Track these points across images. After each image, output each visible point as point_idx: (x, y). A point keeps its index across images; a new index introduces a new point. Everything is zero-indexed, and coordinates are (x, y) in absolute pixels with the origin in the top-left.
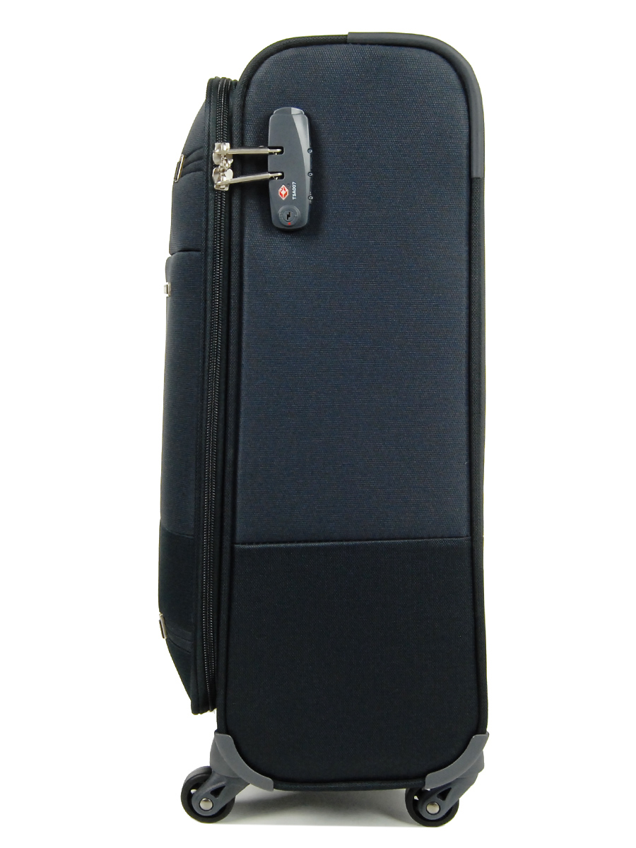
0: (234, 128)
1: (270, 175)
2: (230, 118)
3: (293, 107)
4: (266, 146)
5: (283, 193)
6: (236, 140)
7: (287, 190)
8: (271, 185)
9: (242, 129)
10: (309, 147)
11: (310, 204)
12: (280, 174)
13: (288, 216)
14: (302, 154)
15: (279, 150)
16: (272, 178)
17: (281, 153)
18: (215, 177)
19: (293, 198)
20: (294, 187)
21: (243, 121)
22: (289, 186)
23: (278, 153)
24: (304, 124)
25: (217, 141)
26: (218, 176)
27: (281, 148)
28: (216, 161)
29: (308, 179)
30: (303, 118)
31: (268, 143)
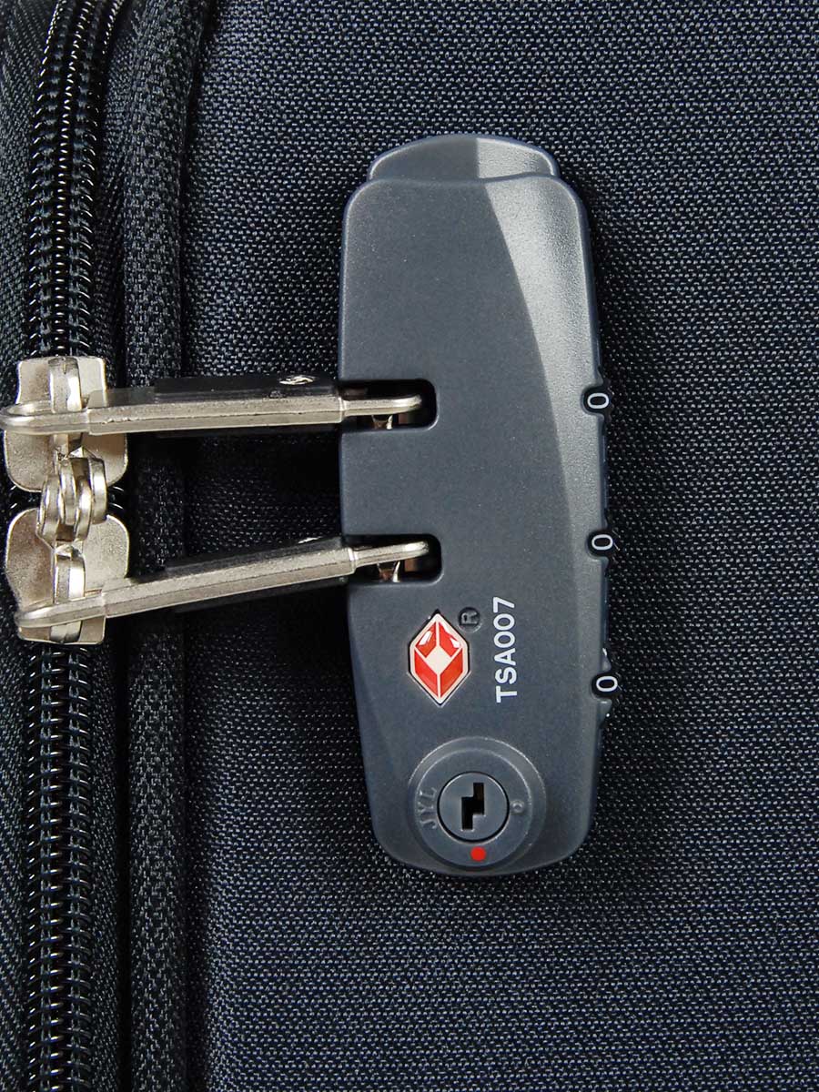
0: (133, 264)
1: (355, 558)
2: (107, 202)
3: (492, 131)
4: (327, 378)
5: (438, 661)
6: (144, 337)
7: (459, 643)
8: (361, 614)
9: (184, 268)
10: (589, 376)
11: (604, 725)
12: (414, 549)
13: (473, 805)
14: (550, 426)
15: (404, 404)
16: (367, 575)
17: (422, 417)
18: (21, 574)
19: (499, 694)
20: (504, 629)
21: (184, 223)
22: (470, 616)
23: (398, 421)
24: (562, 238)
25: (30, 350)
26: (34, 561)
27: (421, 388)
28: (22, 474)
29: (589, 570)
30: (555, 203)
31: (335, 358)
